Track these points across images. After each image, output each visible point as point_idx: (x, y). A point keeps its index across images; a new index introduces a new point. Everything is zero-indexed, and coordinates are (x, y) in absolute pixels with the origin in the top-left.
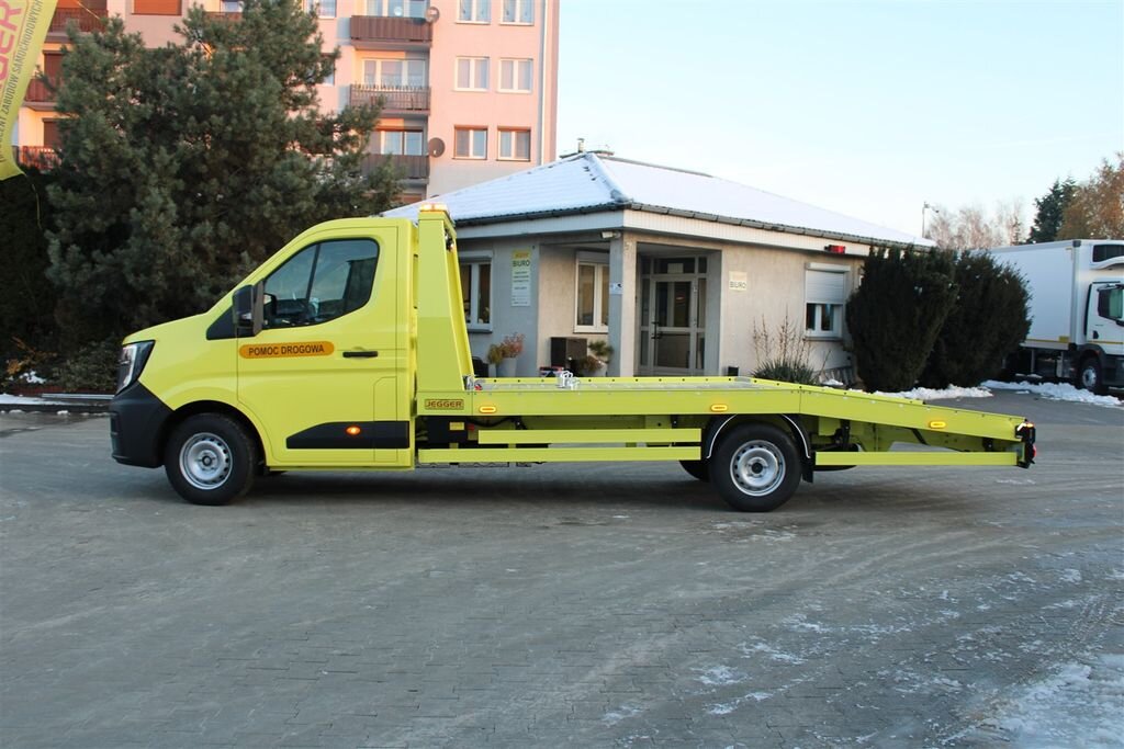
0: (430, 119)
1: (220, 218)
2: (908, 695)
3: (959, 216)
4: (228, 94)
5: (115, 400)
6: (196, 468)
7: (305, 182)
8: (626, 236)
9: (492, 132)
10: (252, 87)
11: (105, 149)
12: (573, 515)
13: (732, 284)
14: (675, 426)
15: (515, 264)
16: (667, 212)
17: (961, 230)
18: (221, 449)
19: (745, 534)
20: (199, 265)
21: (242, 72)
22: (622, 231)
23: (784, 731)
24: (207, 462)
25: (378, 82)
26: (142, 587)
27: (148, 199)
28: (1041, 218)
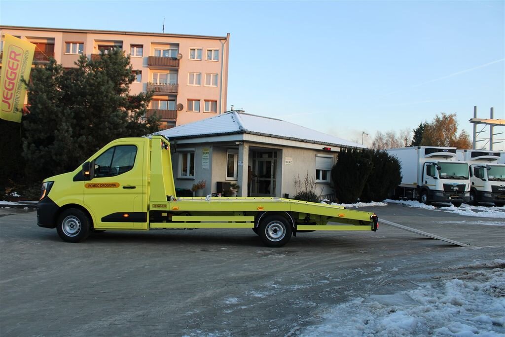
0: (178, 96)
1: (89, 135)
2: (296, 308)
3: (386, 135)
4: (94, 88)
5: (39, 203)
6: (68, 228)
7: (122, 121)
8: (244, 144)
9: (202, 101)
10: (103, 85)
11: (46, 108)
12: (207, 248)
13: (286, 162)
14: (245, 215)
15: (203, 153)
16: (260, 135)
17: (387, 141)
18: (77, 222)
19: (267, 255)
20: (81, 152)
21: (99, 80)
22: (243, 141)
23: (246, 318)
24: (72, 227)
25: (158, 82)
26: (39, 270)
27: (61, 127)
28: (416, 137)
